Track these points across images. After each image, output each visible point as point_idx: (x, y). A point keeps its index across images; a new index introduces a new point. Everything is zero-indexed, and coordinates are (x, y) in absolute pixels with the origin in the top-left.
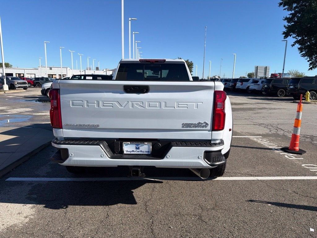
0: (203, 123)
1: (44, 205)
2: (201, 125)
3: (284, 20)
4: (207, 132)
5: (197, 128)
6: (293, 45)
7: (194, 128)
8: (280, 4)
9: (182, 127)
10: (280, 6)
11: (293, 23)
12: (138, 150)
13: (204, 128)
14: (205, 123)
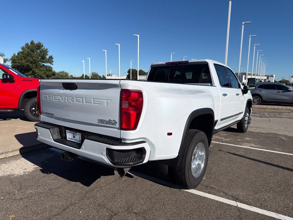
0: (112, 120)
1: (41, 168)
2: (111, 123)
4: (116, 130)
5: (108, 125)
7: (106, 125)
9: (98, 123)
12: (74, 139)
13: (114, 126)
14: (114, 120)
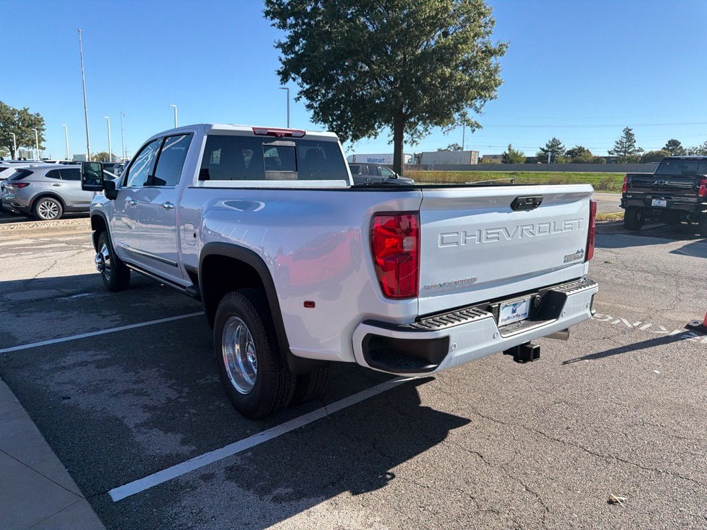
0: (580, 251)
3: (277, 47)
5: (575, 261)
6: (297, 99)
7: (573, 262)
8: (265, 12)
10: (266, 16)
11: (293, 56)
12: (514, 315)
13: (580, 260)
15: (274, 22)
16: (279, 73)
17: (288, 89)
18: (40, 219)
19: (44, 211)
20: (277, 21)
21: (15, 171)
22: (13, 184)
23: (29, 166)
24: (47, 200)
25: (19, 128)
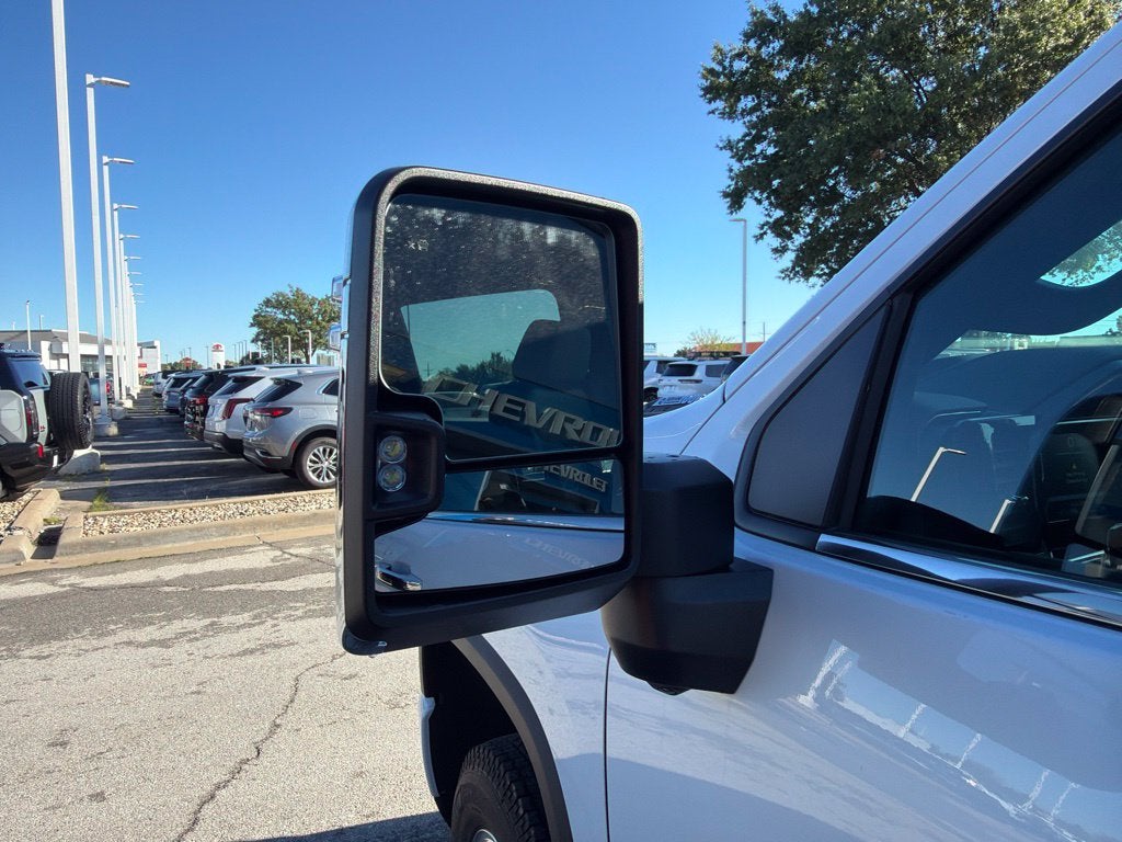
3: (721, 149)
6: (759, 238)
11: (751, 162)
15: (714, 105)
16: (726, 195)
17: (745, 221)
18: (309, 486)
19: (316, 466)
20: (720, 104)
21: (271, 383)
22: (264, 411)
23: (296, 373)
24: (323, 443)
25: (318, 323)
